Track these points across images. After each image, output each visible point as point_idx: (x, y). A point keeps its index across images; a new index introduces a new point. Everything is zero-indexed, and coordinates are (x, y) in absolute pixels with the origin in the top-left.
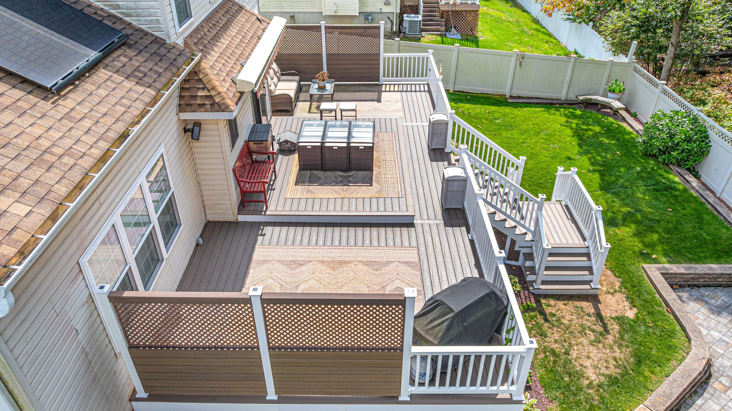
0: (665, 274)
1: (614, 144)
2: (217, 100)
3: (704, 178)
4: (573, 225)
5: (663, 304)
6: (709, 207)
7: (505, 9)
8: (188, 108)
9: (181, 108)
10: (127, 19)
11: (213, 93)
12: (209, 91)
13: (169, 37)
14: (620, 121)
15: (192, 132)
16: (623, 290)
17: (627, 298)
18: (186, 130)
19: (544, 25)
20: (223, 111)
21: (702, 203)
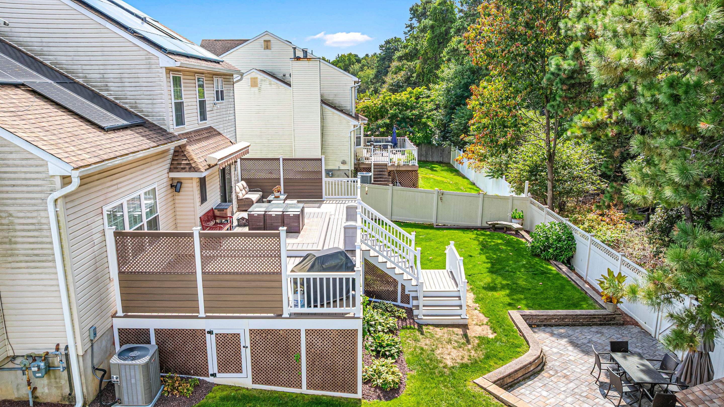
0: (524, 315)
1: (510, 250)
2: (193, 165)
3: (578, 270)
4: (453, 281)
5: (518, 332)
6: (573, 283)
7: (448, 176)
8: (175, 170)
9: (171, 170)
10: (146, 118)
11: (191, 162)
12: (189, 161)
13: (169, 128)
14: (521, 238)
15: (176, 187)
16: (489, 323)
17: (491, 328)
18: (172, 186)
19: (478, 186)
20: (196, 171)
21: (568, 281)
